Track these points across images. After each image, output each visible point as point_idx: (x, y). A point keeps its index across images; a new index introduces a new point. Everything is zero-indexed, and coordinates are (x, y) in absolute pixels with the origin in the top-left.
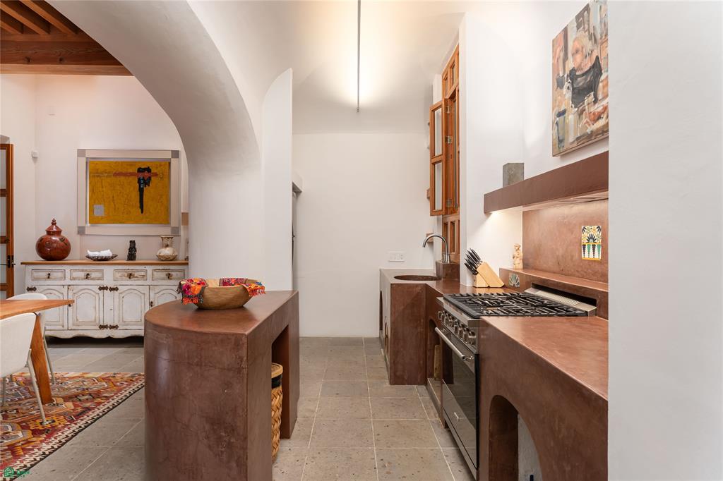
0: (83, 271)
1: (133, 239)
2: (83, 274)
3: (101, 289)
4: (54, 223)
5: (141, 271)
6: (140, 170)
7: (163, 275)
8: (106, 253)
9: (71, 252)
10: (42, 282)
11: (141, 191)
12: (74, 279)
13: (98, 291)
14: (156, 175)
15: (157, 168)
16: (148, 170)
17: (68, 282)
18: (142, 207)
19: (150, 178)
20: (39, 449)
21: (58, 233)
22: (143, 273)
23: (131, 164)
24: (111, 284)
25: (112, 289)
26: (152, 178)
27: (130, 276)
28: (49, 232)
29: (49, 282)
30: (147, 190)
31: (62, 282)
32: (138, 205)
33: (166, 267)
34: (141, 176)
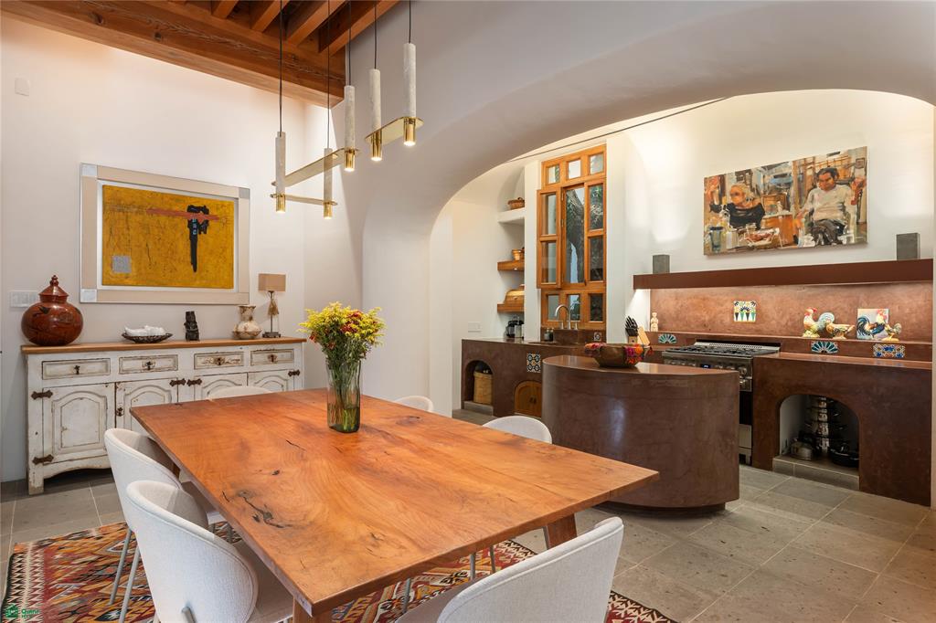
0: (141, 358)
2: (140, 364)
3: (173, 383)
4: (54, 282)
5: (235, 353)
6: (192, 209)
7: (264, 357)
10: (62, 382)
11: (194, 240)
12: (127, 372)
13: (169, 387)
14: (216, 218)
15: (217, 209)
16: (205, 210)
17: (114, 376)
18: (194, 263)
19: (207, 222)
21: (62, 298)
22: (236, 357)
23: (178, 199)
24: (191, 376)
25: (191, 383)
26: (211, 223)
27: (219, 362)
28: (47, 297)
29: (78, 380)
30: (201, 238)
31: (105, 379)
32: (189, 259)
33: (270, 347)
34: (193, 217)
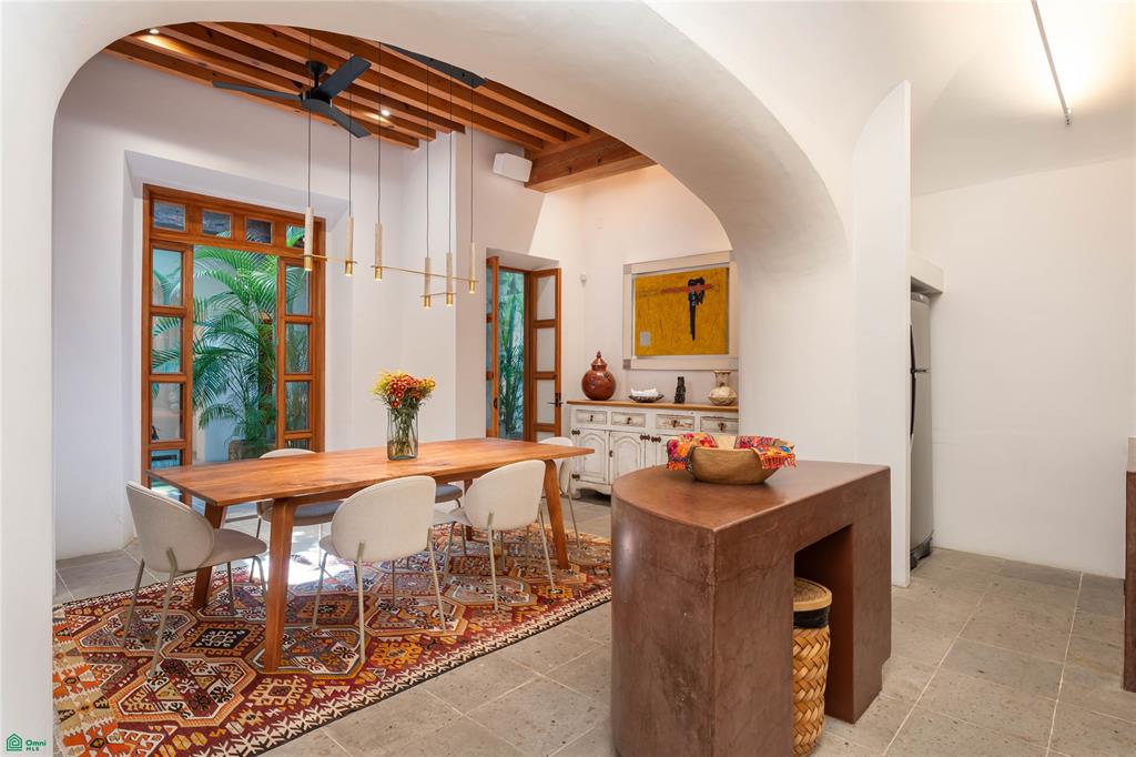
0: (624, 414)
1: (681, 375)
2: (624, 419)
3: (643, 438)
4: (599, 356)
5: (688, 417)
6: (692, 283)
7: (714, 425)
8: (651, 393)
9: (616, 391)
10: (585, 426)
11: (693, 310)
12: (616, 423)
13: (639, 440)
14: (710, 287)
15: (711, 277)
16: (701, 281)
17: (609, 427)
18: (693, 332)
19: (703, 292)
20: (536, 621)
21: (603, 367)
22: (689, 421)
23: (680, 276)
24: (653, 434)
25: (654, 440)
26: (706, 293)
27: (675, 424)
28: (594, 367)
29: (591, 425)
30: (699, 308)
31: (604, 427)
32: (689, 329)
33: (718, 414)
34: (692, 290)
